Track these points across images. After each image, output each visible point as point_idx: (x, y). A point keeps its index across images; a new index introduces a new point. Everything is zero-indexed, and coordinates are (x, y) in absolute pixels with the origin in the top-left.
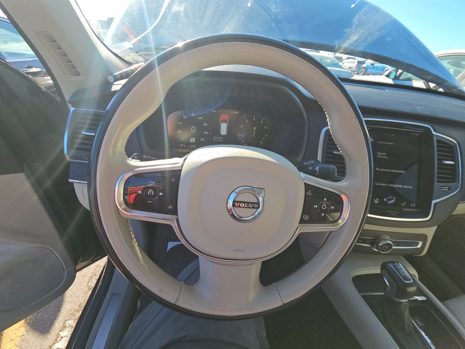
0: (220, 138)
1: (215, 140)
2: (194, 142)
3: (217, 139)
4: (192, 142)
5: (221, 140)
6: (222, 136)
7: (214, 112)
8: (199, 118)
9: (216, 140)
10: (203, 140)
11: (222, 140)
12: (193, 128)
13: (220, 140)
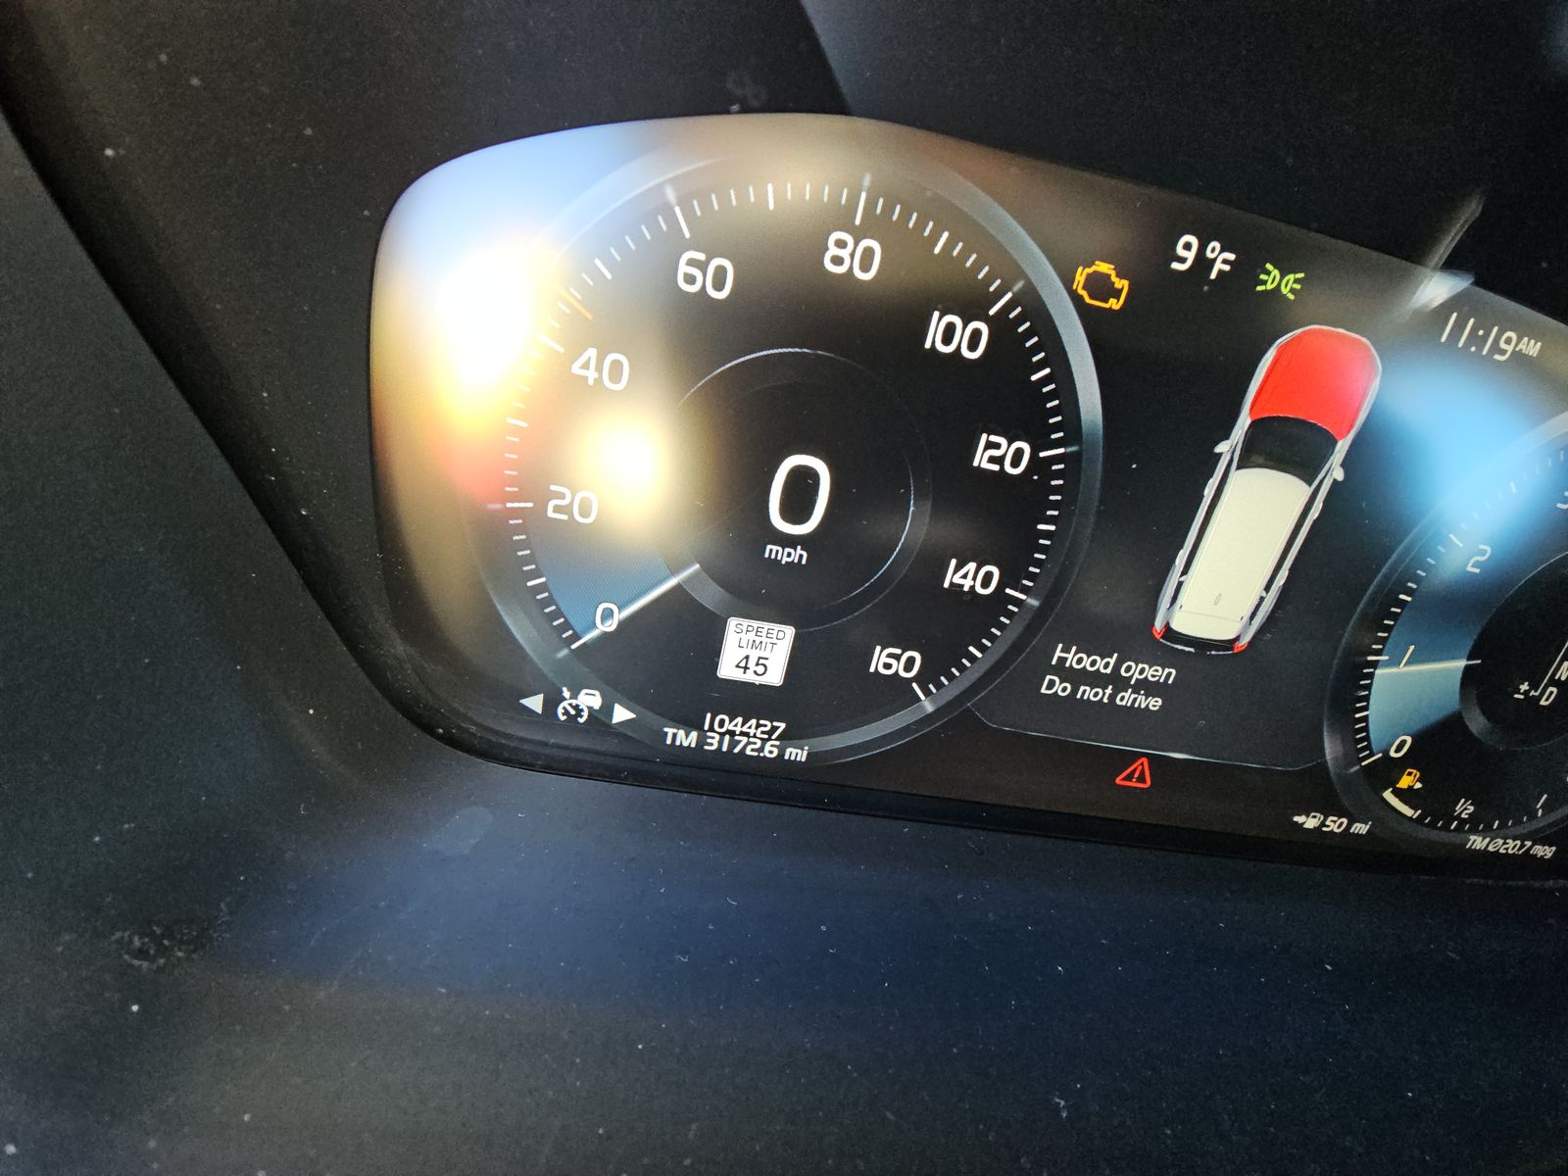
0: (1135, 671)
1: (1062, 689)
2: (775, 676)
3: (1096, 679)
4: (737, 675)
5: (1143, 701)
6: (1173, 646)
7: (1203, 263)
8: (937, 325)
9: (1087, 692)
10: (898, 667)
11: (1155, 703)
12: (804, 482)
13: (1126, 698)
